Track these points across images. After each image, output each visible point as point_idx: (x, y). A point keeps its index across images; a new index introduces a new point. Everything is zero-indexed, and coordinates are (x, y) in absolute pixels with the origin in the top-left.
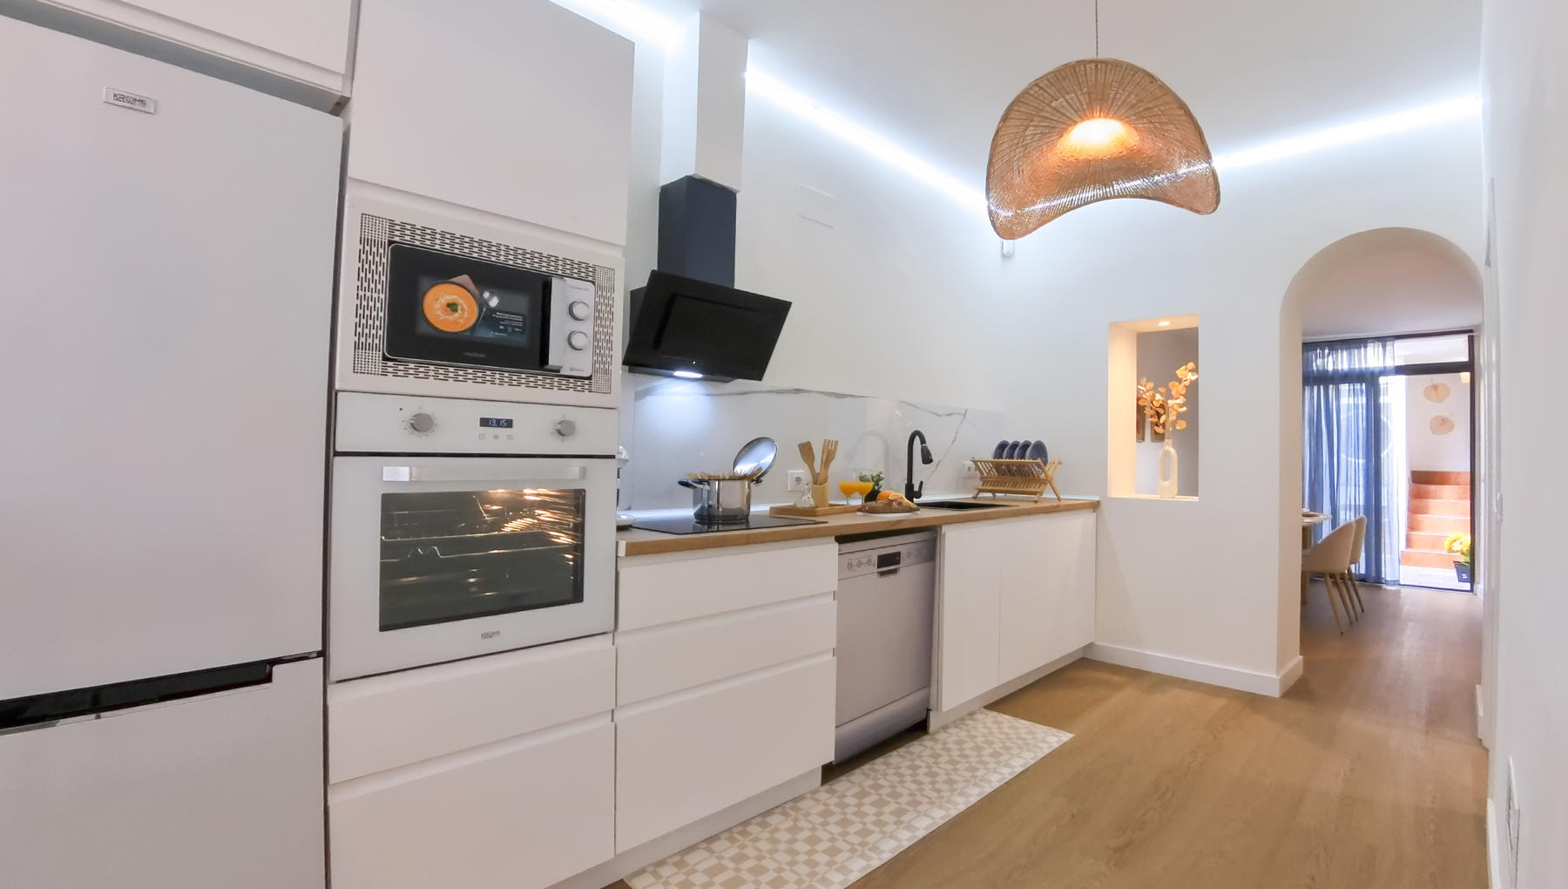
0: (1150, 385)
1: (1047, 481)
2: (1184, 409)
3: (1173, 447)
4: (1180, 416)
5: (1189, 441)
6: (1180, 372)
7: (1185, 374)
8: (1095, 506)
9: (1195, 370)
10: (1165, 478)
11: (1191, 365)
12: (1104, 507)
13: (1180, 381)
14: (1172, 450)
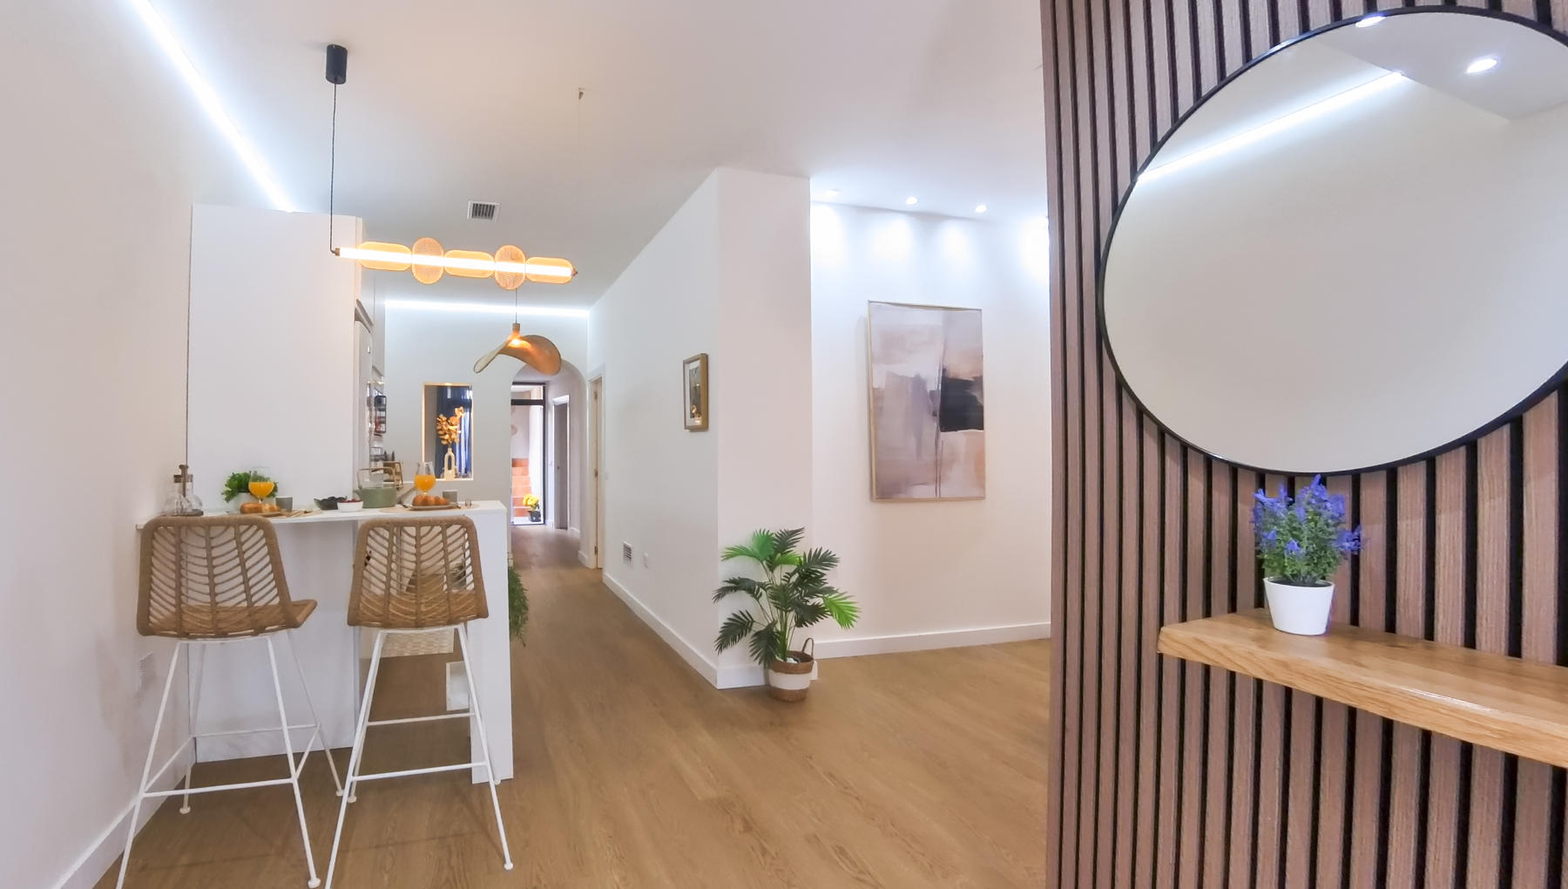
0: (444, 418)
2: (459, 432)
4: (457, 435)
6: (456, 411)
7: (459, 412)
10: (449, 468)
13: (456, 416)
14: (452, 454)
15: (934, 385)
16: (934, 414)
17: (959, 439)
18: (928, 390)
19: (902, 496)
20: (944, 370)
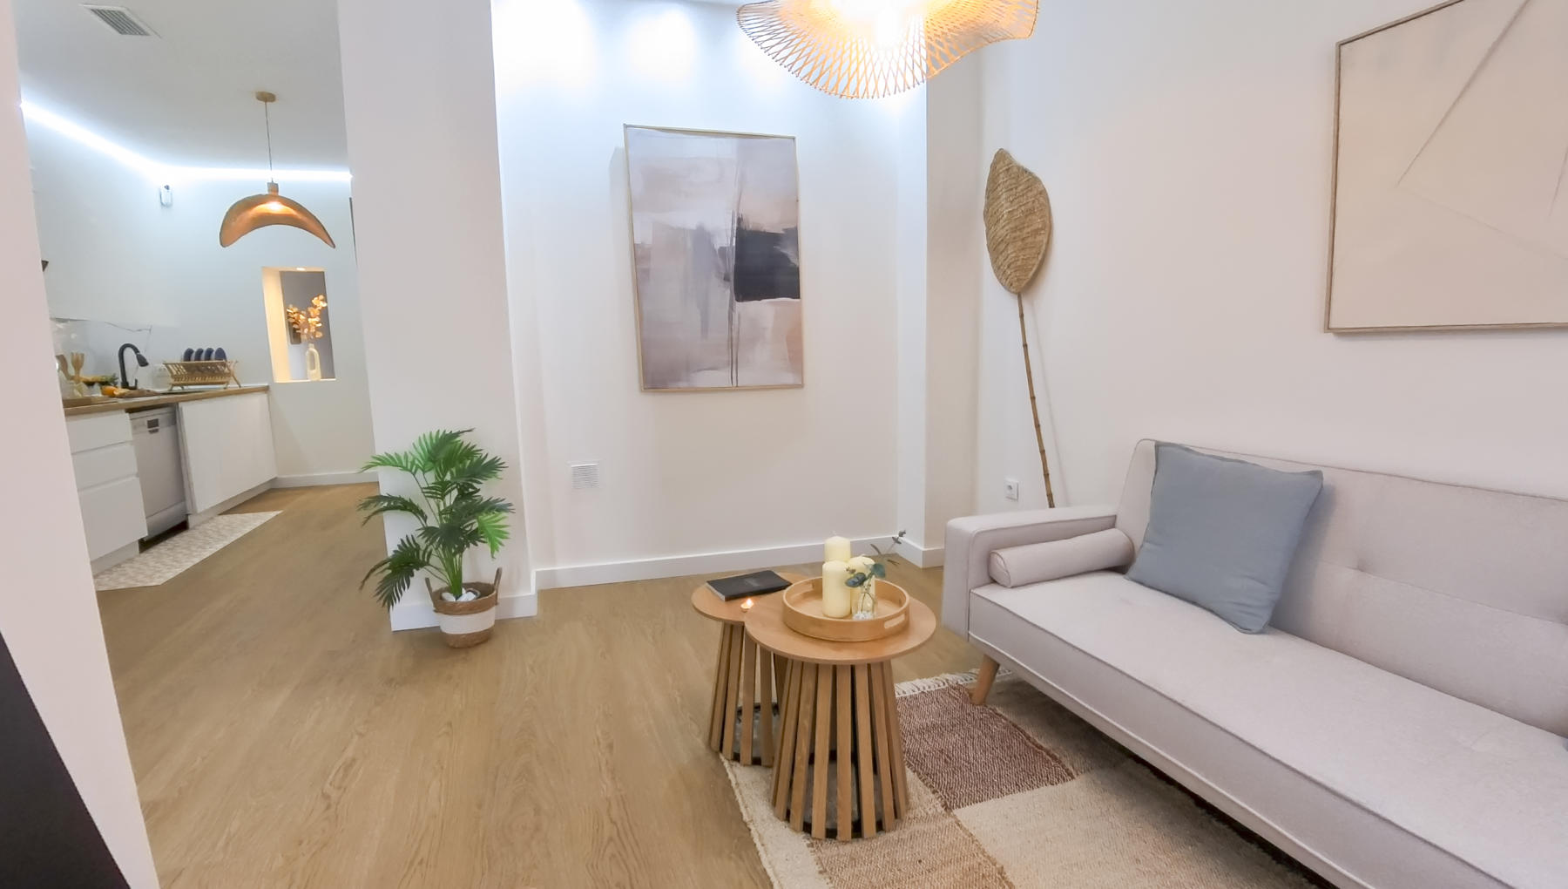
0: (295, 310)
1: (230, 374)
2: (320, 325)
3: (316, 348)
4: (317, 329)
5: (325, 344)
6: (315, 301)
7: (318, 302)
8: (266, 390)
9: (325, 300)
10: (313, 367)
11: (321, 297)
12: (271, 388)
13: (316, 307)
14: (315, 351)
15: (725, 239)
16: (726, 279)
17: (764, 311)
18: (717, 247)
19: (683, 385)
20: (740, 220)
